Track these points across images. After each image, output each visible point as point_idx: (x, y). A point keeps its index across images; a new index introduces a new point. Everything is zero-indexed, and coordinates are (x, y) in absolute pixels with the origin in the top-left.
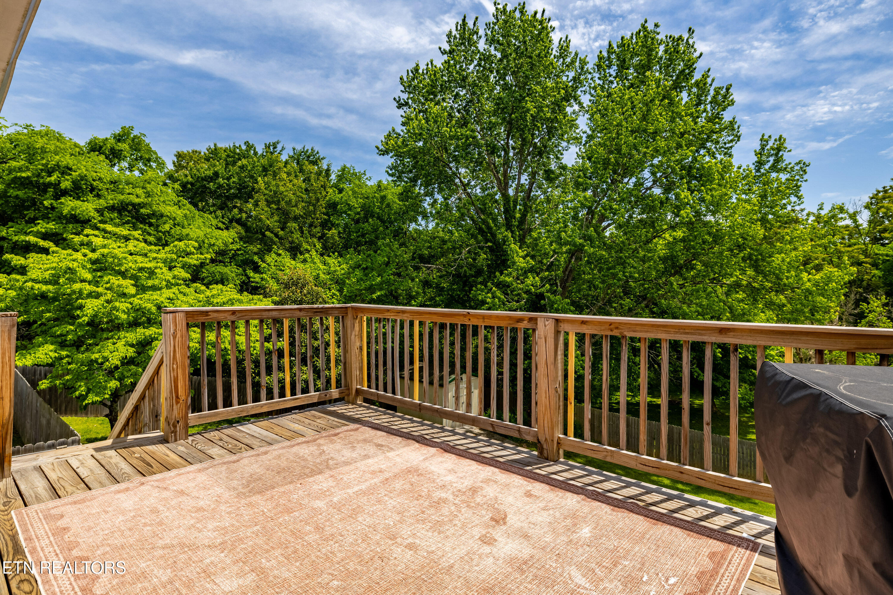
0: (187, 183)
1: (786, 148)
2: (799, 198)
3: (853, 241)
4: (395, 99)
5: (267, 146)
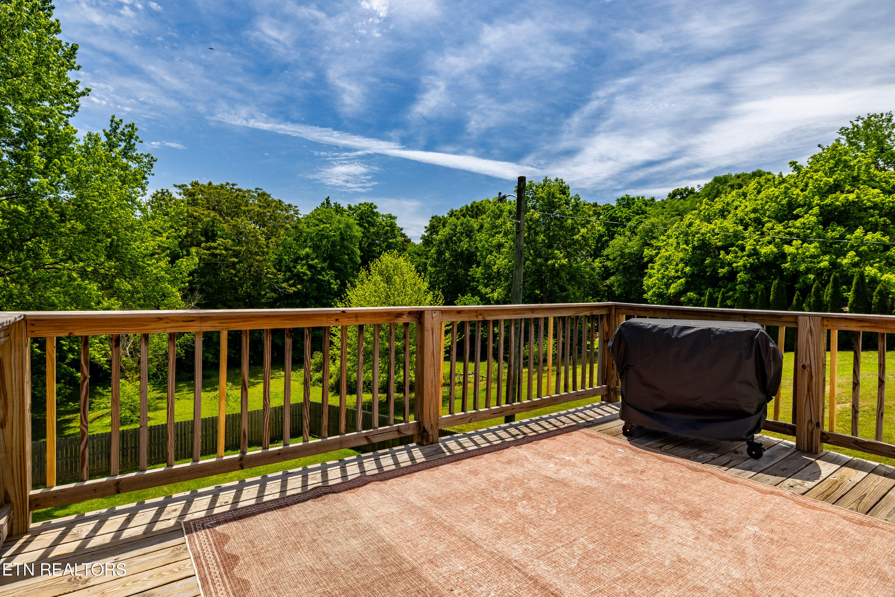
1: (138, 138)
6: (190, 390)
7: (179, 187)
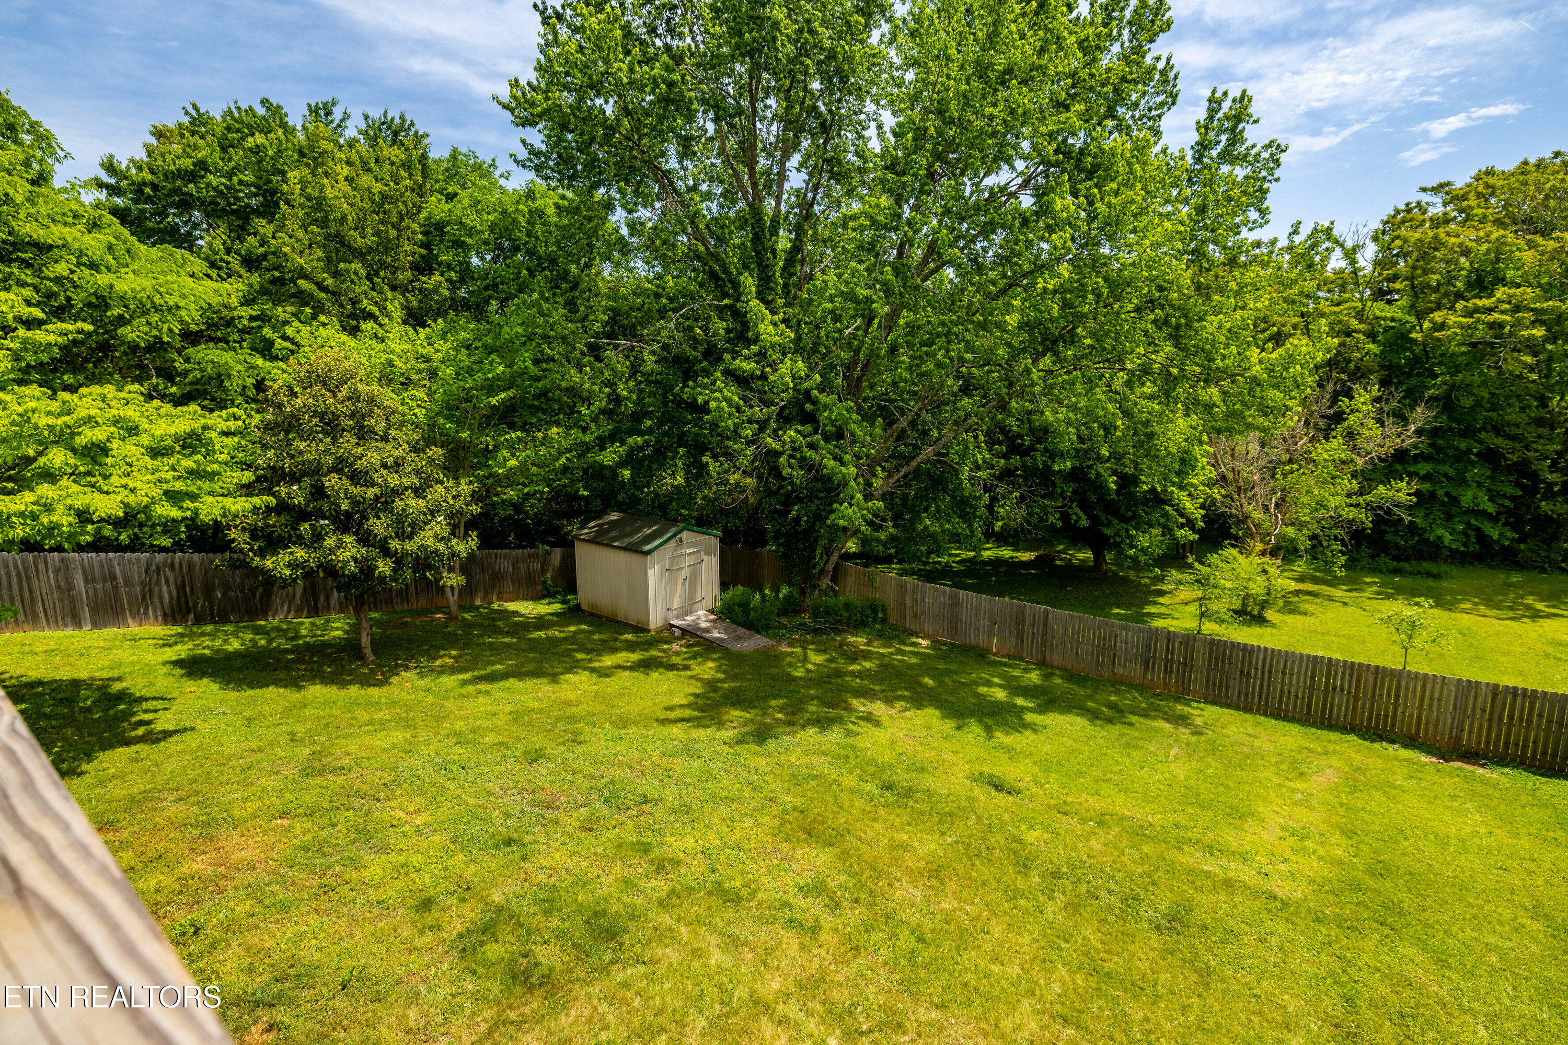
0: (144, 183)
1: (1250, 116)
2: (1263, 213)
3: (1345, 296)
4: (535, 6)
5: (314, 111)
6: (1378, 593)
7: (1433, 189)
